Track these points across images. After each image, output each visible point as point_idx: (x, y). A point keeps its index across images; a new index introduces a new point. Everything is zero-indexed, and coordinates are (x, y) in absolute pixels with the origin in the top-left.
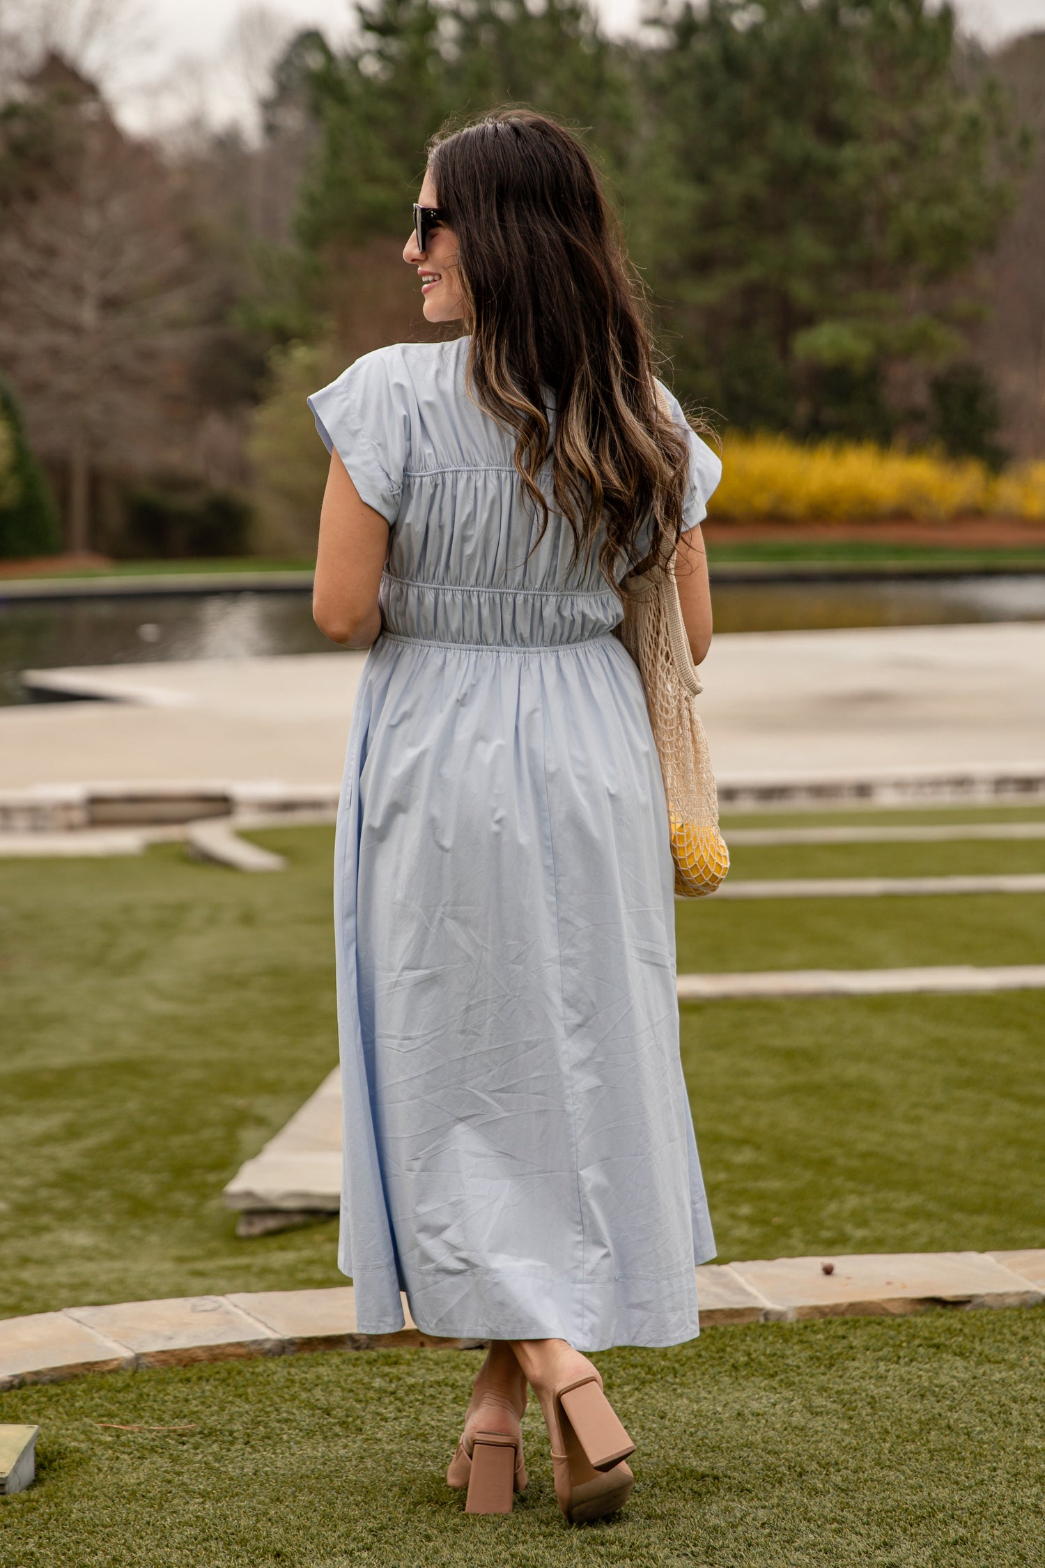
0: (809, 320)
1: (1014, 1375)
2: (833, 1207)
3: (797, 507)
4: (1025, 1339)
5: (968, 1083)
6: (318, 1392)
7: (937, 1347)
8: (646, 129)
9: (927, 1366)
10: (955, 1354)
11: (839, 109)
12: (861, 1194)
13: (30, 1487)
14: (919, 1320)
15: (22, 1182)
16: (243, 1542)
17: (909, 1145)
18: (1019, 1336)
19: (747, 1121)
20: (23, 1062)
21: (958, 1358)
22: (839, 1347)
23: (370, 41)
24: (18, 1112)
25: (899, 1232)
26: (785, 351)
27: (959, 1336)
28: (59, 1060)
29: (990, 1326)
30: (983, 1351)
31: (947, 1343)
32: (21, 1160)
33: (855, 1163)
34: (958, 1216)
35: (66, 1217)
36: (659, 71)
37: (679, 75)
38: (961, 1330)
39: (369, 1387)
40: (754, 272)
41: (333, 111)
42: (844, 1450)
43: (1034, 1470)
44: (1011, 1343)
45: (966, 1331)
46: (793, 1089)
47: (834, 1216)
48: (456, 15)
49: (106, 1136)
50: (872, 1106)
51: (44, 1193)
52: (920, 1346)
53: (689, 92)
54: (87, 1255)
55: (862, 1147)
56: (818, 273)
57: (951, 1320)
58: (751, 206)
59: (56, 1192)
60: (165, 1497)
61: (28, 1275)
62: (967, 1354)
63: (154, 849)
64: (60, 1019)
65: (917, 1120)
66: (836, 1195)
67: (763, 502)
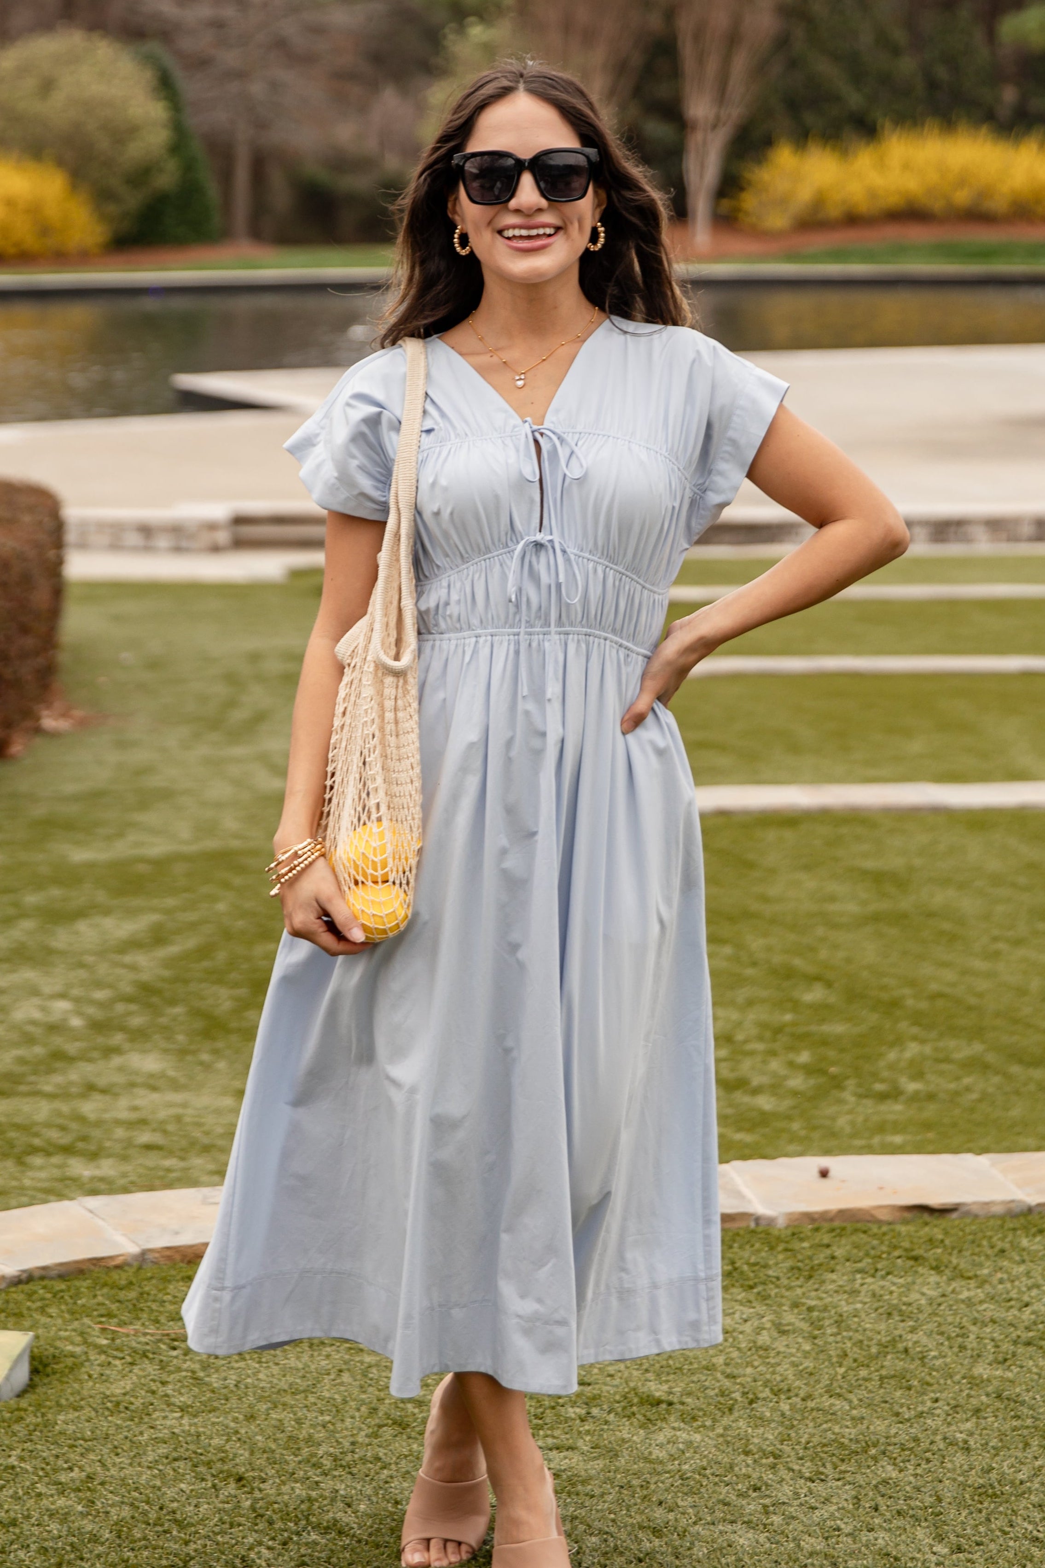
1: (980, 1294)
2: (892, 1056)
3: (999, 204)
4: (1003, 1251)
7: (916, 1259)
9: (901, 1281)
10: (932, 1268)
12: (923, 1042)
13: (20, 1395)
14: (903, 1229)
15: (100, 995)
16: (209, 1464)
17: (983, 985)
18: (996, 1250)
19: (823, 954)
20: (121, 849)
21: (933, 1272)
22: (821, 1257)
24: (107, 912)
26: (991, 35)
27: (937, 1247)
28: (158, 848)
29: (971, 1237)
30: (958, 1265)
31: (925, 1255)
32: (103, 969)
33: (923, 1005)
35: (139, 1036)
38: (942, 1241)
42: (799, 1375)
44: (987, 1257)
45: (947, 1242)
46: (876, 918)
47: (891, 1067)
49: (191, 942)
50: (952, 938)
51: (120, 1008)
52: (899, 1257)
54: (153, 1083)
55: (934, 987)
57: (936, 1229)
59: (133, 1007)
60: (146, 1411)
61: (89, 1108)
62: (942, 1268)
63: (296, 574)
64: (166, 795)
65: (995, 956)
66: (899, 1042)
67: (962, 197)
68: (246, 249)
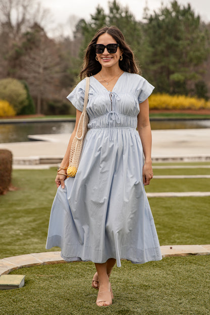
0: (173, 73)
1: (205, 268)
2: (173, 236)
3: (170, 107)
4: (207, 261)
5: (199, 213)
6: (77, 270)
7: (191, 262)
8: (143, 38)
9: (189, 266)
11: (179, 34)
12: (178, 233)
13: (23, 286)
14: (188, 258)
15: (25, 230)
16: (62, 297)
17: (188, 225)
19: (158, 220)
20: (26, 208)
21: (194, 265)
22: (173, 262)
23: (93, 21)
24: (25, 217)
25: (185, 241)
26: (168, 78)
27: (195, 260)
28: (33, 207)
29: (201, 259)
30: (199, 263)
31: (193, 262)
32: (25, 226)
33: (178, 228)
34: (196, 238)
35: (33, 236)
36: (146, 27)
37: (150, 28)
39: (86, 269)
40: (163, 64)
41: (86, 34)
43: (208, 286)
44: (204, 262)
46: (166, 214)
47: (174, 238)
48: (109, 17)
49: (40, 221)
50: (181, 217)
51: (29, 232)
52: (188, 262)
53: (151, 31)
54: (36, 243)
55: (179, 225)
56: (175, 64)
57: (193, 257)
58: (162, 52)
59: (31, 231)
60: (48, 289)
61: (25, 247)
62: (196, 264)
63: (51, 168)
64: (33, 199)
65: (189, 220)
66: (174, 234)
67: (164, 106)
68: (40, 115)
